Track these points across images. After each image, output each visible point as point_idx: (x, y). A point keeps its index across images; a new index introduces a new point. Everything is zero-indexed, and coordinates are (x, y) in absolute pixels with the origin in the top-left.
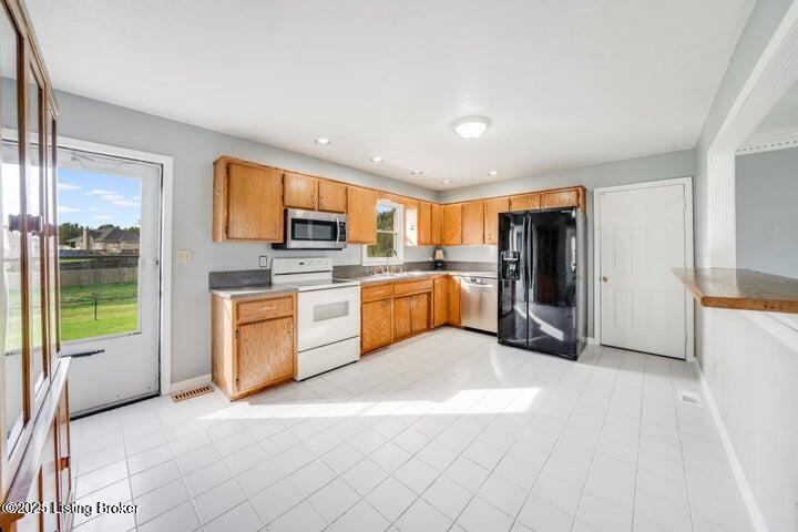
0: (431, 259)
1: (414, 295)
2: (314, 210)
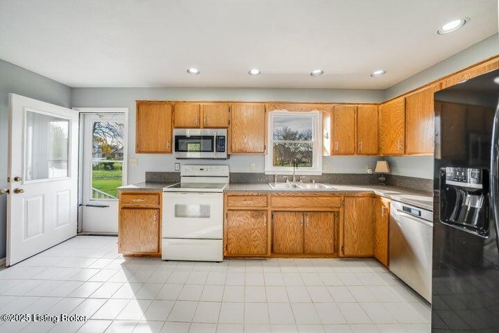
0: (369, 171)
1: (308, 212)
2: (199, 128)
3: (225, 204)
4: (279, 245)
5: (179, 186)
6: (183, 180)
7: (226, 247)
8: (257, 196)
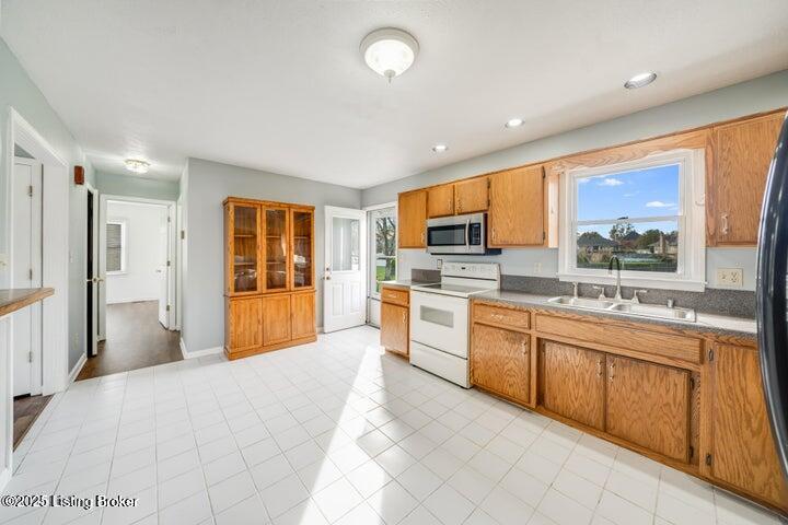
1: (616, 355)
2: (453, 215)
3: (471, 314)
4: (555, 399)
5: (439, 287)
6: (444, 281)
7: (472, 372)
8: (514, 310)
